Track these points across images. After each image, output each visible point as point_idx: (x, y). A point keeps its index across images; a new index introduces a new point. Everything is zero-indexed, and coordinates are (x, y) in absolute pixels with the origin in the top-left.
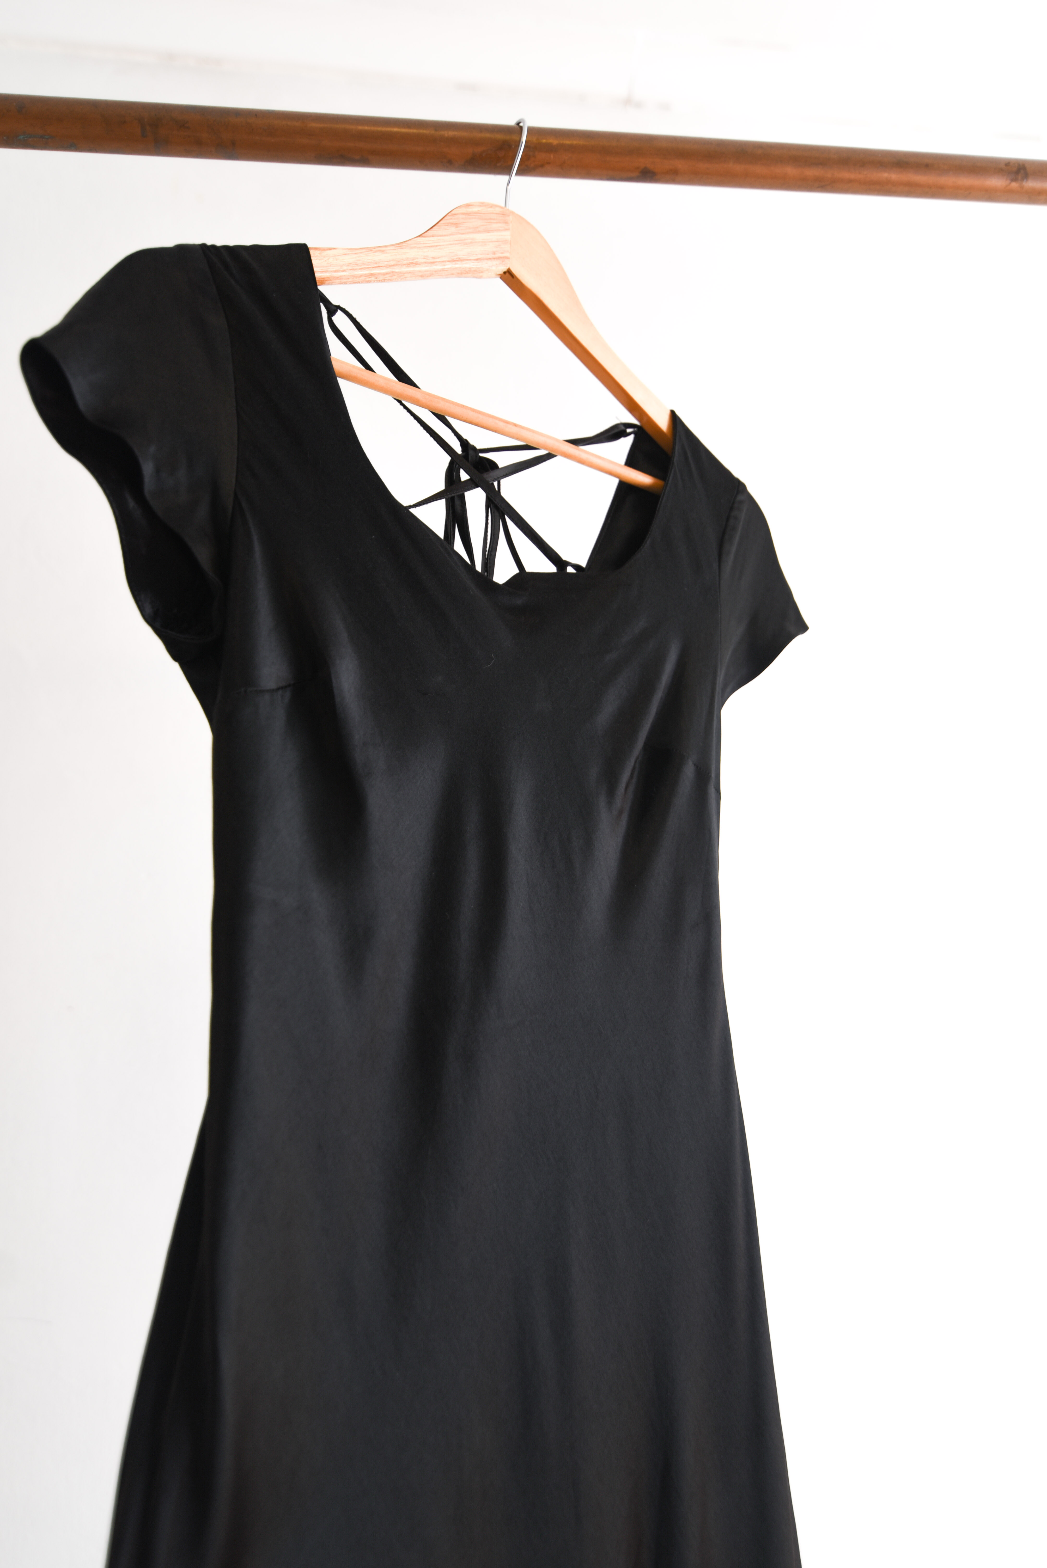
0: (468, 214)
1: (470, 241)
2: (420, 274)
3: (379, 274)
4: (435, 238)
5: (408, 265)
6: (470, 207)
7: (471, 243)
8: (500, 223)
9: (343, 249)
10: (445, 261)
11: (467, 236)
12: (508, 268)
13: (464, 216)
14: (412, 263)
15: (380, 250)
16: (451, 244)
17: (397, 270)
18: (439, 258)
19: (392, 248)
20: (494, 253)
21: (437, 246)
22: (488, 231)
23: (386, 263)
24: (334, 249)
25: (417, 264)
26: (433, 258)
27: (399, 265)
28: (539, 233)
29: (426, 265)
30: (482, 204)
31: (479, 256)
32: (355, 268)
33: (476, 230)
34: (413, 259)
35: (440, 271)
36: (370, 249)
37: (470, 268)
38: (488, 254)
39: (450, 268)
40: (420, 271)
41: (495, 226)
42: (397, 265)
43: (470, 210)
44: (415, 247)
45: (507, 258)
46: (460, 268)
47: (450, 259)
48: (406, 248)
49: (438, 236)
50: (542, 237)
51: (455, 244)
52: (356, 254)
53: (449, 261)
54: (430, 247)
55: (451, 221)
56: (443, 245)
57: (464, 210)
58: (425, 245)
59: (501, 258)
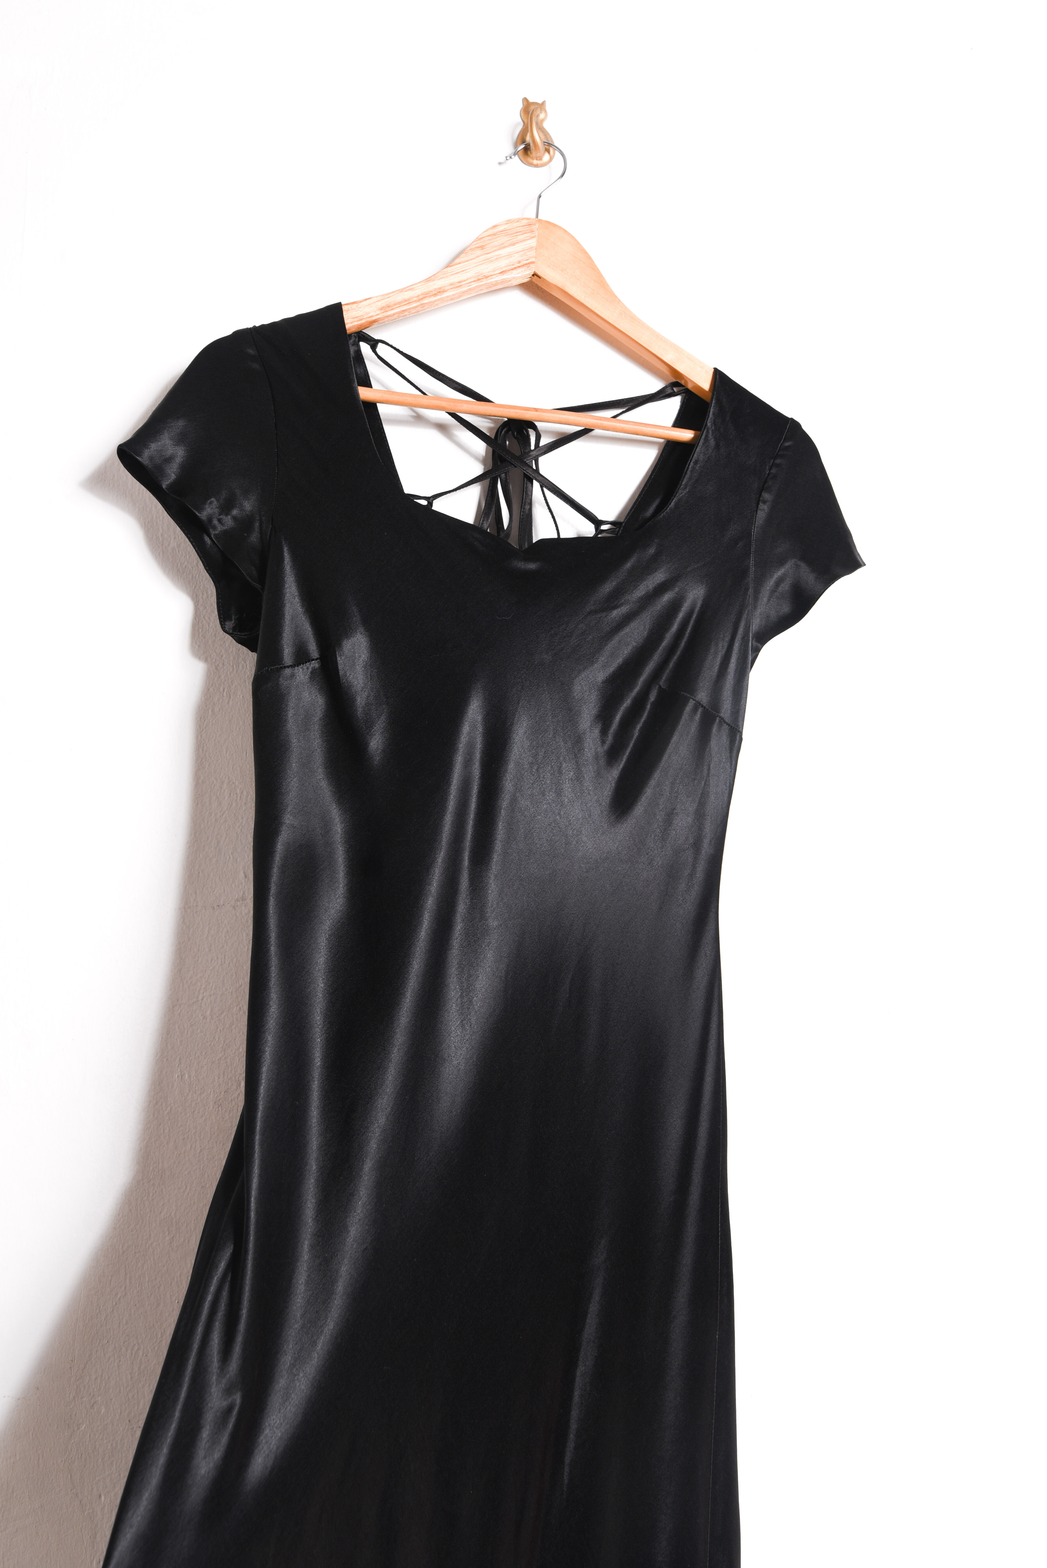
0: (494, 235)
1: (495, 258)
2: (449, 298)
3: (410, 309)
4: (462, 264)
5: (435, 295)
6: (498, 227)
7: (496, 259)
8: (526, 233)
9: (377, 297)
10: (471, 282)
11: (493, 254)
12: (533, 271)
13: (490, 238)
14: (440, 292)
15: (410, 289)
16: (477, 266)
17: (425, 301)
18: (465, 281)
19: (421, 284)
20: (519, 262)
21: (463, 271)
22: (513, 244)
23: (415, 299)
24: (369, 298)
25: (444, 291)
26: (459, 282)
27: (427, 297)
28: (565, 231)
29: (453, 290)
30: (509, 222)
31: (504, 269)
32: (386, 310)
33: (502, 247)
34: (440, 288)
35: (467, 291)
36: (401, 291)
37: (496, 281)
38: (513, 265)
39: (476, 286)
40: (448, 297)
41: (521, 237)
42: (425, 297)
43: (496, 230)
44: (441, 278)
45: (532, 263)
46: (486, 284)
47: (476, 279)
48: (434, 280)
49: (464, 262)
50: (569, 234)
51: (481, 264)
52: (388, 298)
53: (474, 281)
54: (456, 273)
55: (477, 245)
56: (469, 269)
57: (490, 232)
58: (451, 274)
59: (526, 264)
